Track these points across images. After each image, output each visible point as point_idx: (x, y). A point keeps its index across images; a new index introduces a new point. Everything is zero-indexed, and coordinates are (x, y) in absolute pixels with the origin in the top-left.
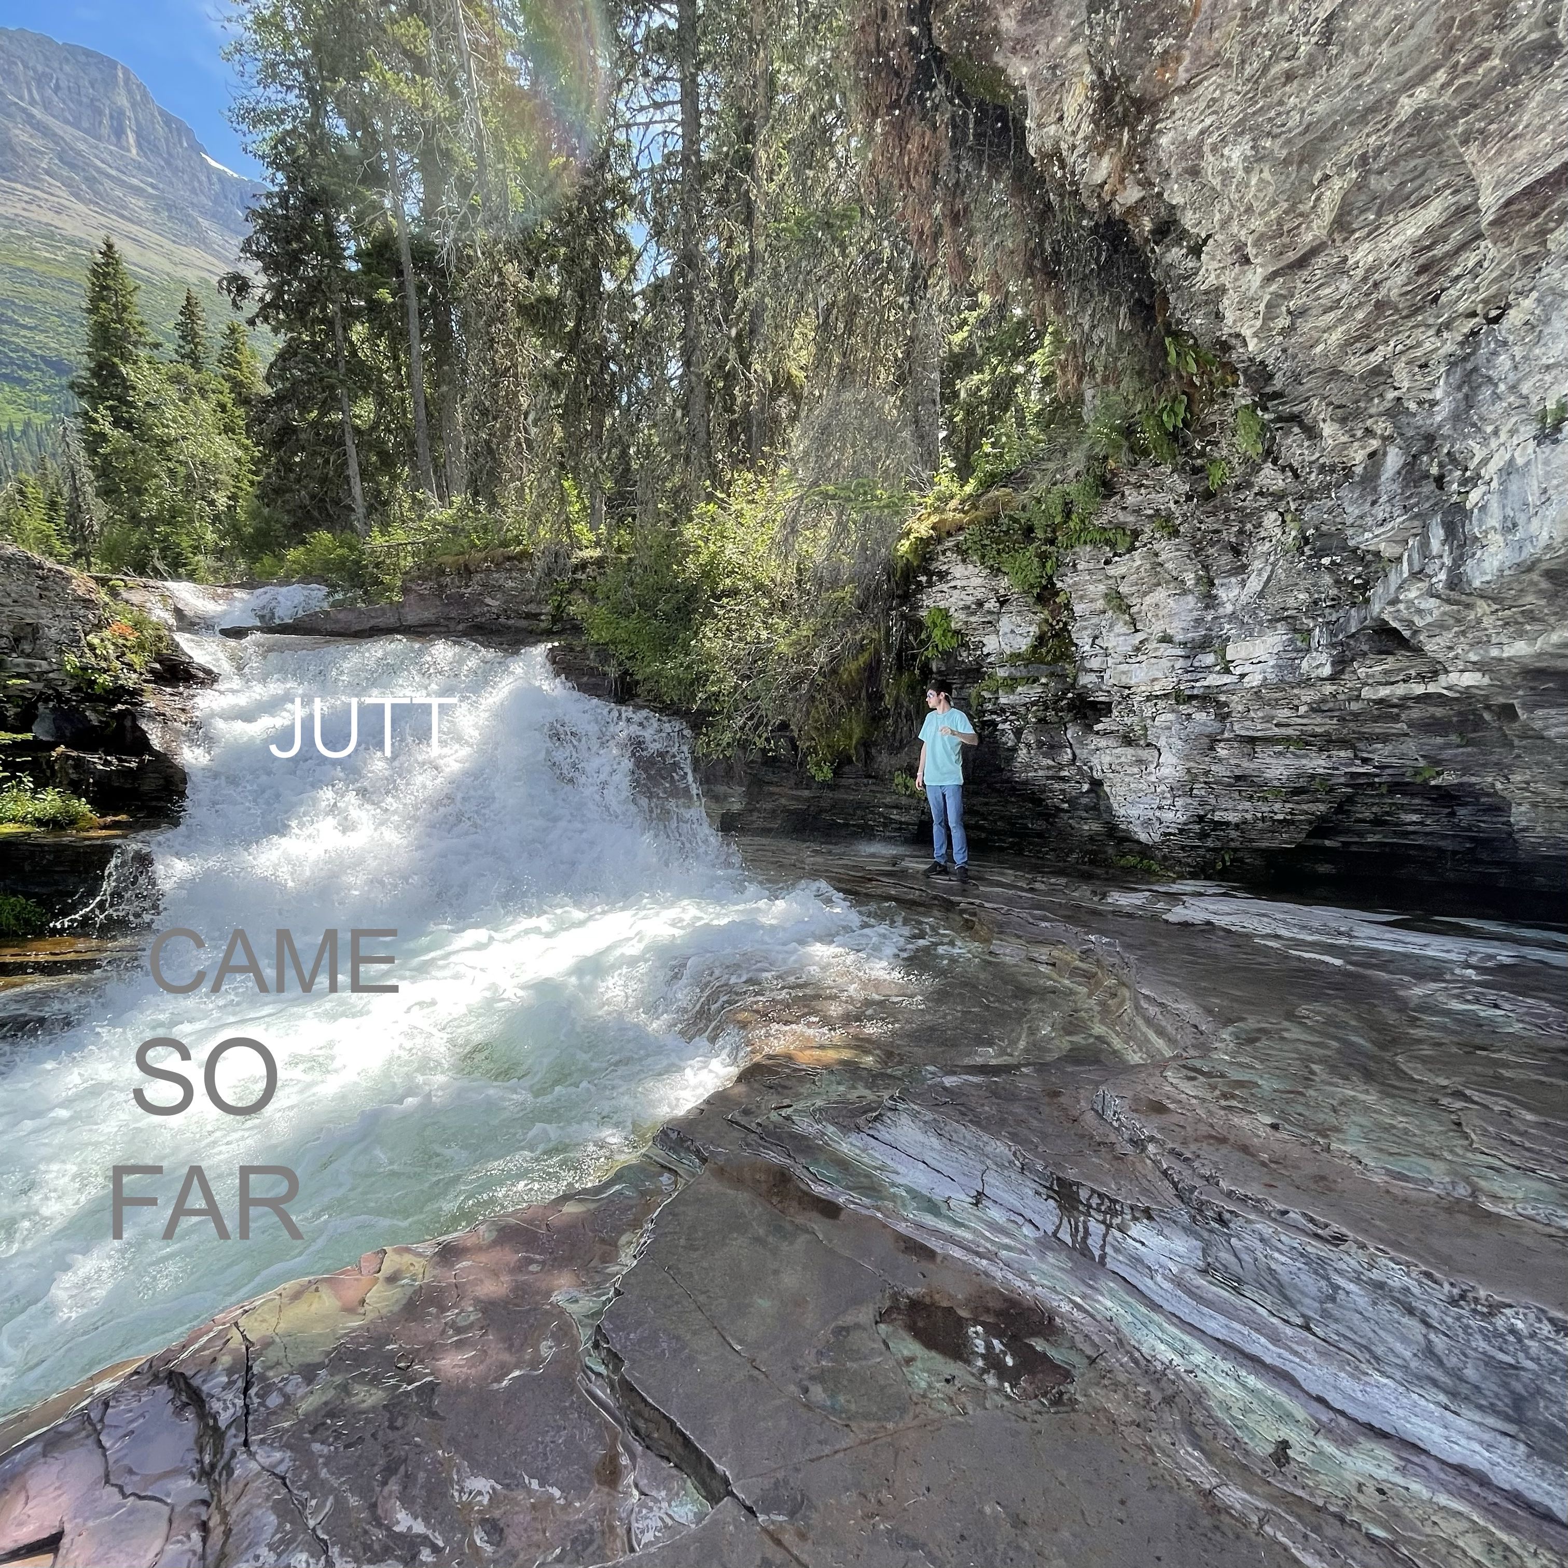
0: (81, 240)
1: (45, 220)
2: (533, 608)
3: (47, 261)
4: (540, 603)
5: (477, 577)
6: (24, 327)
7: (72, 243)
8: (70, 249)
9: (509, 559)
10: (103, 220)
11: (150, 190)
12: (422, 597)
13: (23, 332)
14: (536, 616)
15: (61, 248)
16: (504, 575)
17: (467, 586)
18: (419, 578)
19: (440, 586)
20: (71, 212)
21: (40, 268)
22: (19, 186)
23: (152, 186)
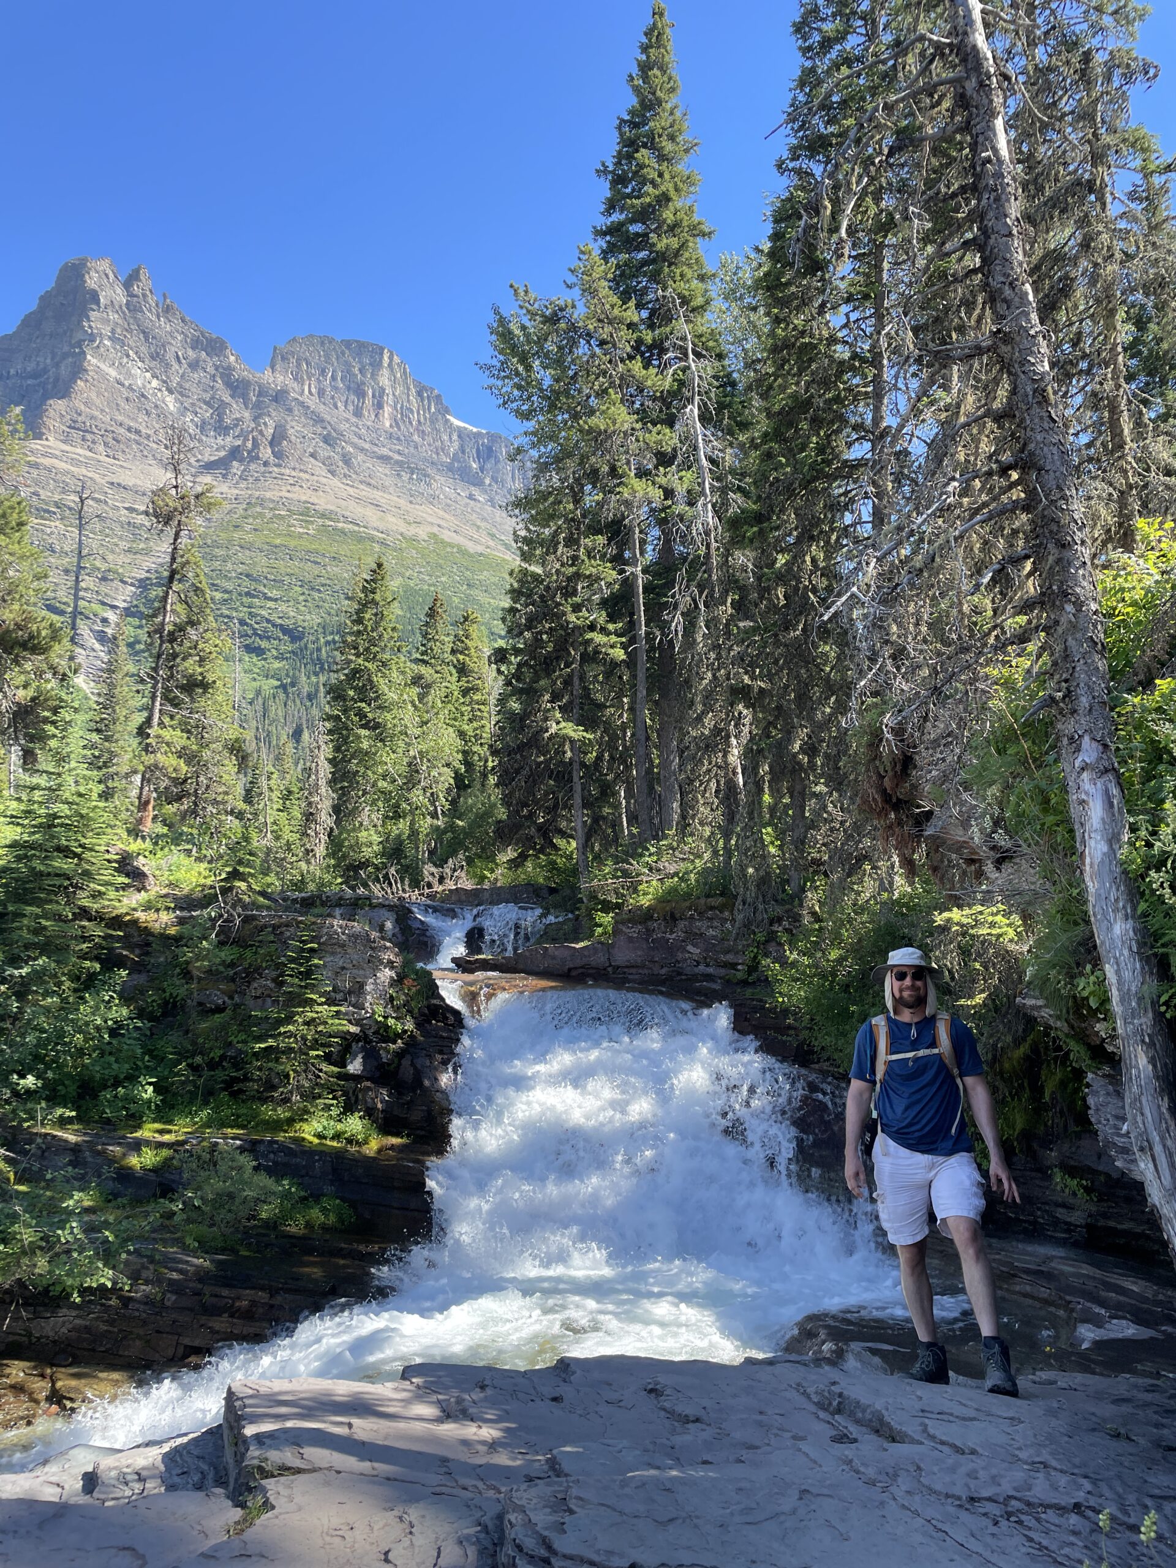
0: (331, 512)
1: (304, 498)
2: (730, 958)
3: (300, 536)
4: (737, 953)
5: (682, 924)
6: (270, 599)
7: (323, 516)
8: (320, 521)
9: (712, 908)
10: (351, 491)
11: (397, 457)
12: (630, 939)
13: (270, 604)
14: (733, 966)
15: (312, 522)
16: (706, 923)
17: (672, 932)
18: (629, 921)
19: (648, 930)
20: (327, 489)
21: (292, 543)
22: (287, 471)
23: (399, 453)
